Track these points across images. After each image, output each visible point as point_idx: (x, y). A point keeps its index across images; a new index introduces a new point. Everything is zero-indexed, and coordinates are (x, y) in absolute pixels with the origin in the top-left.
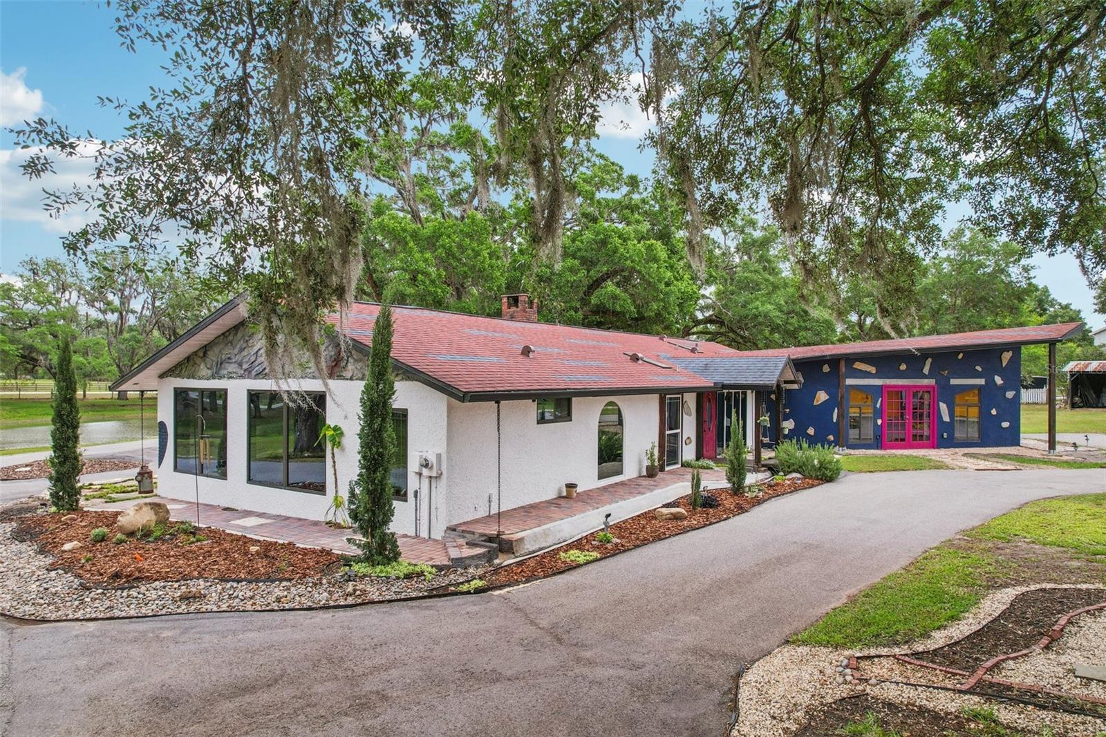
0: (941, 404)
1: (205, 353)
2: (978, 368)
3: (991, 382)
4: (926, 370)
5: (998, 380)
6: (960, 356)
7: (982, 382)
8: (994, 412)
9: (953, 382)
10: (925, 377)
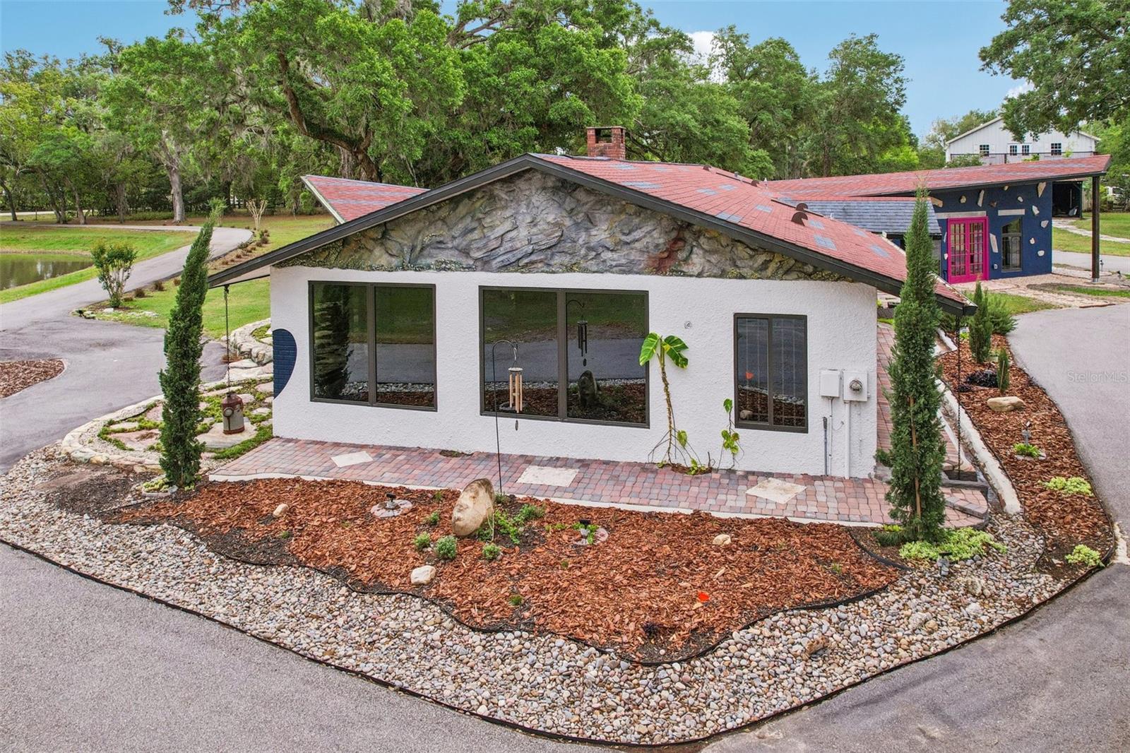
0: (991, 235)
1: (384, 234)
2: (1020, 199)
3: (1029, 211)
4: (980, 203)
5: (1036, 210)
6: (1006, 188)
7: (1021, 212)
8: (1032, 241)
9: (1001, 213)
10: (979, 209)
